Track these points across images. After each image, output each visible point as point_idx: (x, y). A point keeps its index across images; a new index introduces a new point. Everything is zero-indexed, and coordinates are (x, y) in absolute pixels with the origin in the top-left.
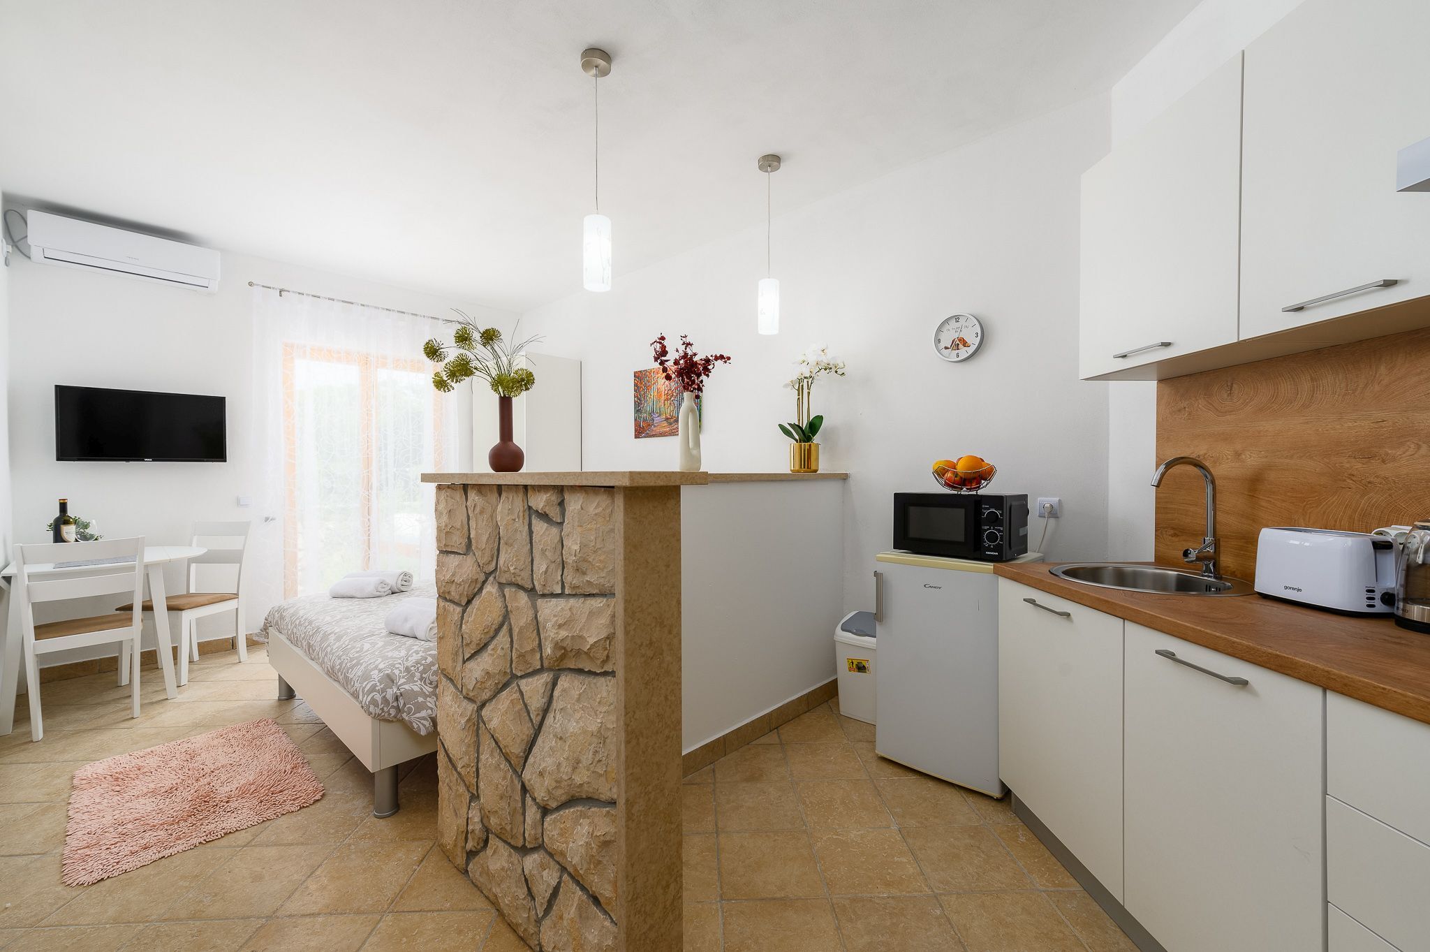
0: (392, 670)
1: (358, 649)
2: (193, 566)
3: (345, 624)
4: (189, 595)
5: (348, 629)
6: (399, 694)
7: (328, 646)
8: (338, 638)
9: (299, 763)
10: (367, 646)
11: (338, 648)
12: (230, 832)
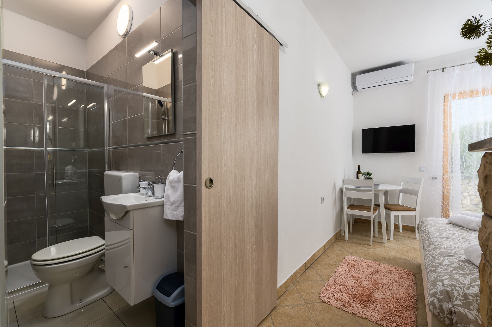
0: (452, 290)
1: (440, 262)
2: (401, 194)
3: (444, 241)
4: (399, 205)
5: (443, 245)
6: (453, 311)
7: (428, 251)
8: (435, 249)
9: (411, 306)
10: (446, 262)
11: (431, 254)
12: (366, 319)
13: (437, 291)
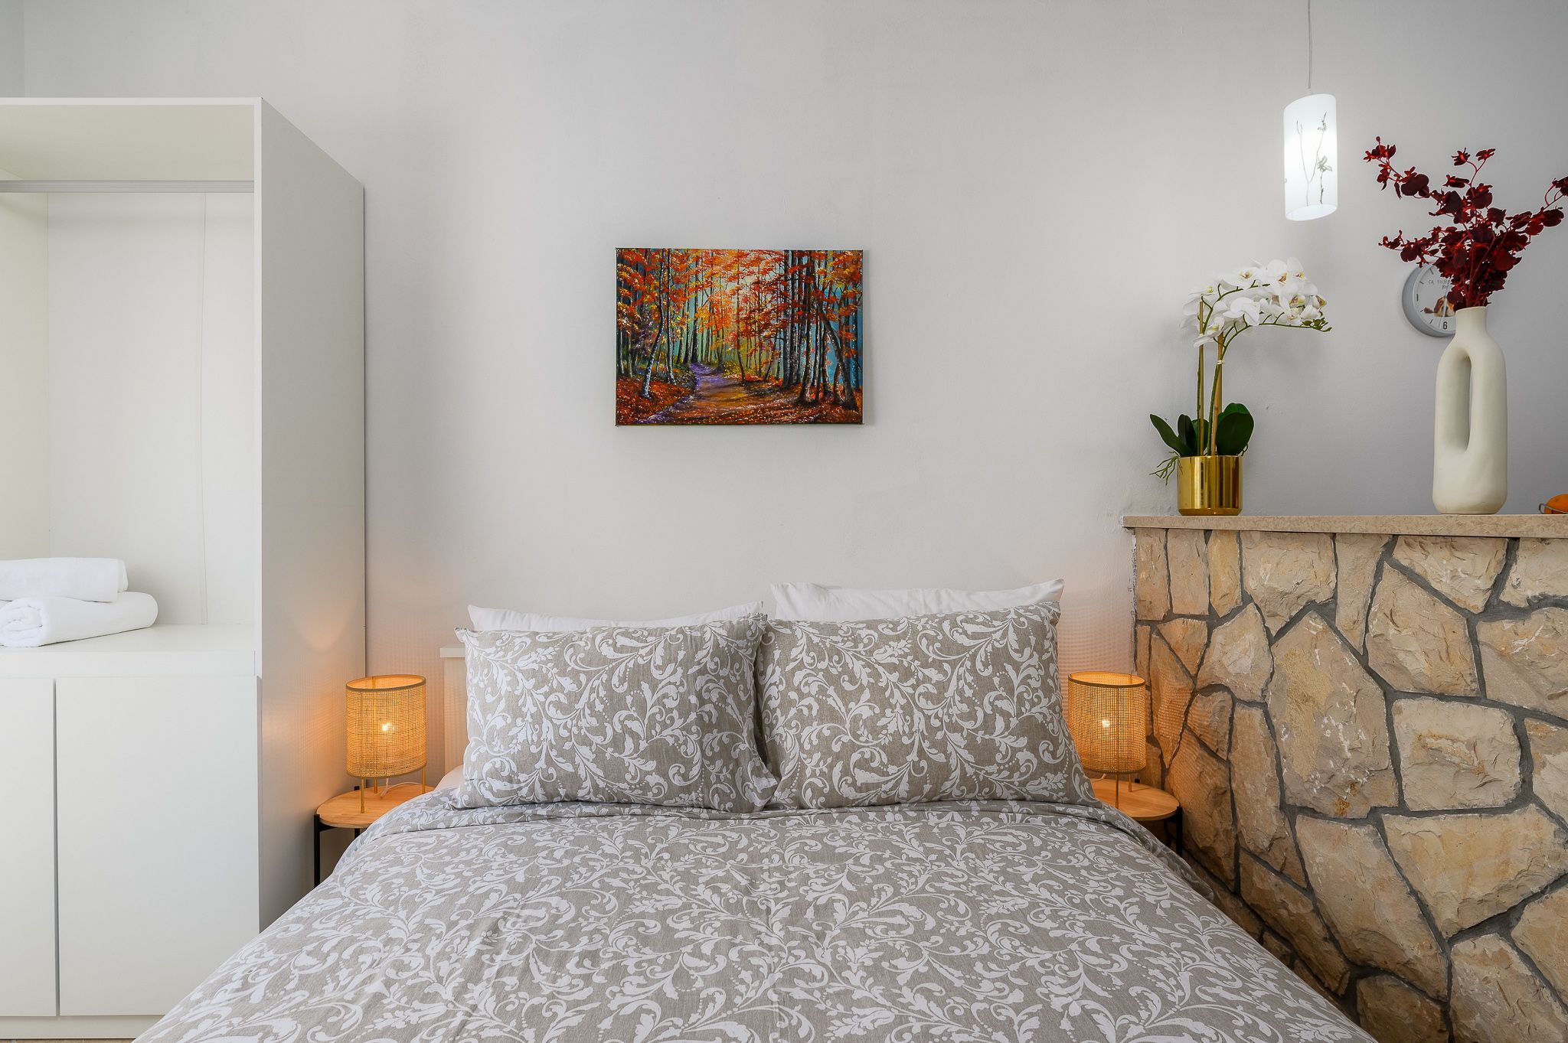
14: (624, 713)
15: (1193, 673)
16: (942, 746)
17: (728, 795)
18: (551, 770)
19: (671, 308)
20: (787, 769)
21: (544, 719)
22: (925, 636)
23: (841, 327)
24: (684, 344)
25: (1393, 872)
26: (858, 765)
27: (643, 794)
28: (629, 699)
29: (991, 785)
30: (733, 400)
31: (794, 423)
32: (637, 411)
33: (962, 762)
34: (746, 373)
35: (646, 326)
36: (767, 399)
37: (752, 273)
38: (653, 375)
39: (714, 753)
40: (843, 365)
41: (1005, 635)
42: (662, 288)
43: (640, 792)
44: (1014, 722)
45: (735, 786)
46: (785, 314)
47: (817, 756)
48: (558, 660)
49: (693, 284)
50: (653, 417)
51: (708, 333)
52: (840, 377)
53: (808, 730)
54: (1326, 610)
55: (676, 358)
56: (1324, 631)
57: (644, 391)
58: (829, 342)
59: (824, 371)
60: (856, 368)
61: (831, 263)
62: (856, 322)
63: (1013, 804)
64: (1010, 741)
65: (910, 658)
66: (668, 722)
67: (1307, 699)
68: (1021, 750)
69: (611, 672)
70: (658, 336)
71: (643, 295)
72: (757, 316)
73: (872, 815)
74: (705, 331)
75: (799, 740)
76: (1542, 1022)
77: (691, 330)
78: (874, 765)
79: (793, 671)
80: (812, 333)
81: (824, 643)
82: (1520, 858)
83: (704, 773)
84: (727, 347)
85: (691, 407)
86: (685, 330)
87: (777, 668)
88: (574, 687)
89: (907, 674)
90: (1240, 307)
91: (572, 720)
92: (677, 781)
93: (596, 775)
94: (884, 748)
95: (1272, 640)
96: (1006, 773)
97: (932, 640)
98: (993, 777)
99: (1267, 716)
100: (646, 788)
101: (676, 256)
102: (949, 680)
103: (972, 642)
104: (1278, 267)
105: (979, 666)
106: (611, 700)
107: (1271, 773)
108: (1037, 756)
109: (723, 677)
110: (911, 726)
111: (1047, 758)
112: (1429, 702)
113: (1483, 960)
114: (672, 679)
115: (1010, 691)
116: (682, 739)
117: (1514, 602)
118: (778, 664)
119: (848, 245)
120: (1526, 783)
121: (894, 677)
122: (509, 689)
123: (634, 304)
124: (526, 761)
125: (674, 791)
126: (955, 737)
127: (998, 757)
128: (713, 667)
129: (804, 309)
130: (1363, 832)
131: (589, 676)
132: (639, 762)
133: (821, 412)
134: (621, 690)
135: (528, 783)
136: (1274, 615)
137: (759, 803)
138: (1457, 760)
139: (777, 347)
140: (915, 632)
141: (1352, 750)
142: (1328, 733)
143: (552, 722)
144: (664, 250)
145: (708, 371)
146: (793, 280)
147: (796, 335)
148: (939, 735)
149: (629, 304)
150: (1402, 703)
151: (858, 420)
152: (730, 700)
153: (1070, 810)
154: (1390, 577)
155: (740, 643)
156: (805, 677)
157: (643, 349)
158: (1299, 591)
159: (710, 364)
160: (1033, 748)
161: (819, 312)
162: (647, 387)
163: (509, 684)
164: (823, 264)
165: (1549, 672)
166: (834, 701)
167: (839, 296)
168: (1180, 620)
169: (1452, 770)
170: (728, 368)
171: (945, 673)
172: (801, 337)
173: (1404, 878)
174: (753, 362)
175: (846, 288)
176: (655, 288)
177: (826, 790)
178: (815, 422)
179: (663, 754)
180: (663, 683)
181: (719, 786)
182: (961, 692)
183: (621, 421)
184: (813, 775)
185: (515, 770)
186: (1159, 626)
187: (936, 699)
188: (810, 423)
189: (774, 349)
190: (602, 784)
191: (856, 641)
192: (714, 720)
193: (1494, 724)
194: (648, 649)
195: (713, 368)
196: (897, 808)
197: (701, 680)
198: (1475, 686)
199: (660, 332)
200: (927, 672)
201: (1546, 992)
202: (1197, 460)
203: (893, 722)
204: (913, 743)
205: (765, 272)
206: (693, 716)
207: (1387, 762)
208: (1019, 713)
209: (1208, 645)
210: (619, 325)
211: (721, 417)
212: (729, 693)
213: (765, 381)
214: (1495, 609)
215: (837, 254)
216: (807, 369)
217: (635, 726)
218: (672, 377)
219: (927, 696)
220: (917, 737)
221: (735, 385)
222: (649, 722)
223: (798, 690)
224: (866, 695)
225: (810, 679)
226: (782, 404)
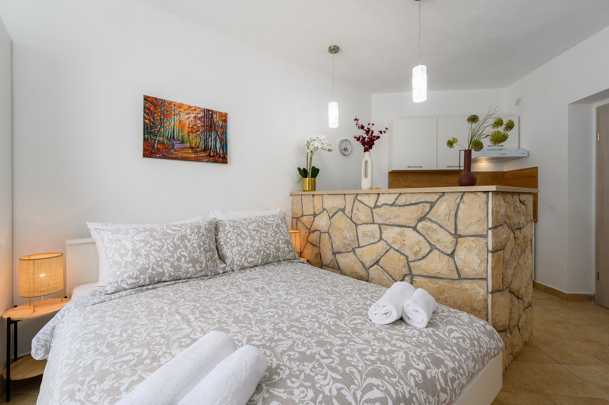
13: (439, 372)
14: (180, 250)
15: (309, 228)
16: (268, 249)
17: (213, 271)
18: (154, 272)
19: (165, 120)
20: (228, 261)
21: (150, 255)
22: (260, 221)
23: (221, 135)
24: (170, 134)
25: (357, 259)
26: (249, 257)
27: (186, 275)
28: (181, 246)
29: (279, 257)
30: (187, 153)
31: (207, 162)
32: (152, 153)
33: (273, 252)
34: (192, 145)
35: (155, 124)
36: (199, 153)
37: (193, 113)
38: (158, 141)
39: (209, 259)
40: (222, 146)
41: (278, 220)
42: (162, 112)
43: (186, 274)
44: (284, 241)
45: (215, 268)
46: (204, 128)
47: (237, 256)
48: (151, 235)
49: (173, 113)
50: (158, 155)
51: (179, 130)
52: (221, 149)
53: (234, 249)
54: (343, 210)
55: (167, 137)
56: (343, 214)
57: (155, 147)
58: (218, 138)
59: (216, 147)
60: (226, 147)
61: (218, 115)
62: (225, 134)
63: (283, 261)
64: (283, 245)
65: (258, 227)
66: (195, 251)
67: (339, 229)
68: (285, 248)
69: (173, 238)
70: (160, 128)
71: (155, 113)
72: (195, 127)
73: (252, 270)
74: (178, 129)
75: (232, 252)
76: (384, 277)
77: (172, 128)
78: (253, 256)
79: (227, 233)
80: (213, 135)
81: (234, 225)
82: (380, 250)
83: (207, 265)
84: (185, 135)
85: (172, 154)
86: (170, 128)
87: (222, 233)
88: (161, 244)
89: (258, 231)
90: (316, 144)
91: (161, 254)
92: (199, 269)
93: (171, 271)
94: (255, 251)
95: (330, 218)
96: (282, 254)
97: (262, 223)
98: (280, 255)
99: (329, 234)
100: (188, 272)
101: (167, 103)
102: (268, 232)
103: (271, 222)
104: (323, 137)
105: (274, 228)
106: (175, 246)
107: (330, 247)
108: (289, 249)
109: (209, 237)
110: (261, 245)
111: (291, 249)
112: (364, 225)
113: (375, 270)
114: (195, 238)
115: (282, 234)
116: (200, 256)
117: (379, 205)
118: (222, 232)
119: (223, 111)
120: (381, 236)
121: (255, 232)
122: (133, 247)
123: (151, 116)
124: (143, 271)
125: (197, 272)
126: (271, 246)
127: (281, 250)
128: (206, 234)
129: (210, 128)
130: (351, 254)
131: (166, 240)
132: (186, 265)
133: (215, 159)
134: (178, 243)
135: (144, 279)
136: (331, 212)
137: (221, 272)
138: (370, 235)
139: (202, 138)
140: (257, 221)
141: (349, 237)
142: (344, 235)
143: (153, 256)
144: (162, 100)
145: (178, 142)
146: (206, 118)
147: (208, 135)
148: (268, 246)
149: (149, 115)
150: (359, 226)
151: (226, 163)
152: (211, 243)
153: (295, 261)
154: (356, 202)
155: (212, 226)
156: (231, 235)
157: (154, 132)
158: (337, 207)
159: (179, 140)
160: (288, 247)
161: (215, 129)
162: (156, 145)
163: (132, 245)
164: (216, 115)
165: (385, 216)
166: (240, 240)
167: (220, 125)
168: (306, 216)
169: (368, 237)
170: (186, 142)
171: (267, 230)
172: (209, 136)
173: (360, 260)
174: (194, 141)
175: (223, 123)
176: (159, 112)
177: (240, 265)
178: (214, 162)
179: (194, 261)
180: (192, 240)
181: (210, 268)
182: (271, 235)
183: (145, 156)
184: (237, 261)
185: (139, 274)
186: (299, 218)
187: (266, 237)
188: (212, 162)
189: (201, 138)
190: (172, 274)
191: (243, 224)
192: (208, 249)
193: (376, 227)
194: (184, 230)
195: (180, 142)
196: (258, 267)
197: (203, 238)
198: (372, 221)
199: (161, 127)
200: (262, 230)
201: (384, 272)
202: (307, 179)
203: (257, 244)
204: (262, 249)
205: (198, 114)
206: (202, 248)
207: (356, 238)
208: (284, 239)
209: (313, 221)
210: (144, 122)
211: (183, 158)
212: (211, 241)
213: (198, 148)
214: (376, 206)
215: (220, 113)
216: (211, 146)
217: (184, 254)
218: (165, 143)
219: (264, 236)
220: (263, 247)
221: (188, 148)
222: (189, 252)
223: (230, 238)
224: (249, 238)
225: (233, 235)
226: (203, 156)
